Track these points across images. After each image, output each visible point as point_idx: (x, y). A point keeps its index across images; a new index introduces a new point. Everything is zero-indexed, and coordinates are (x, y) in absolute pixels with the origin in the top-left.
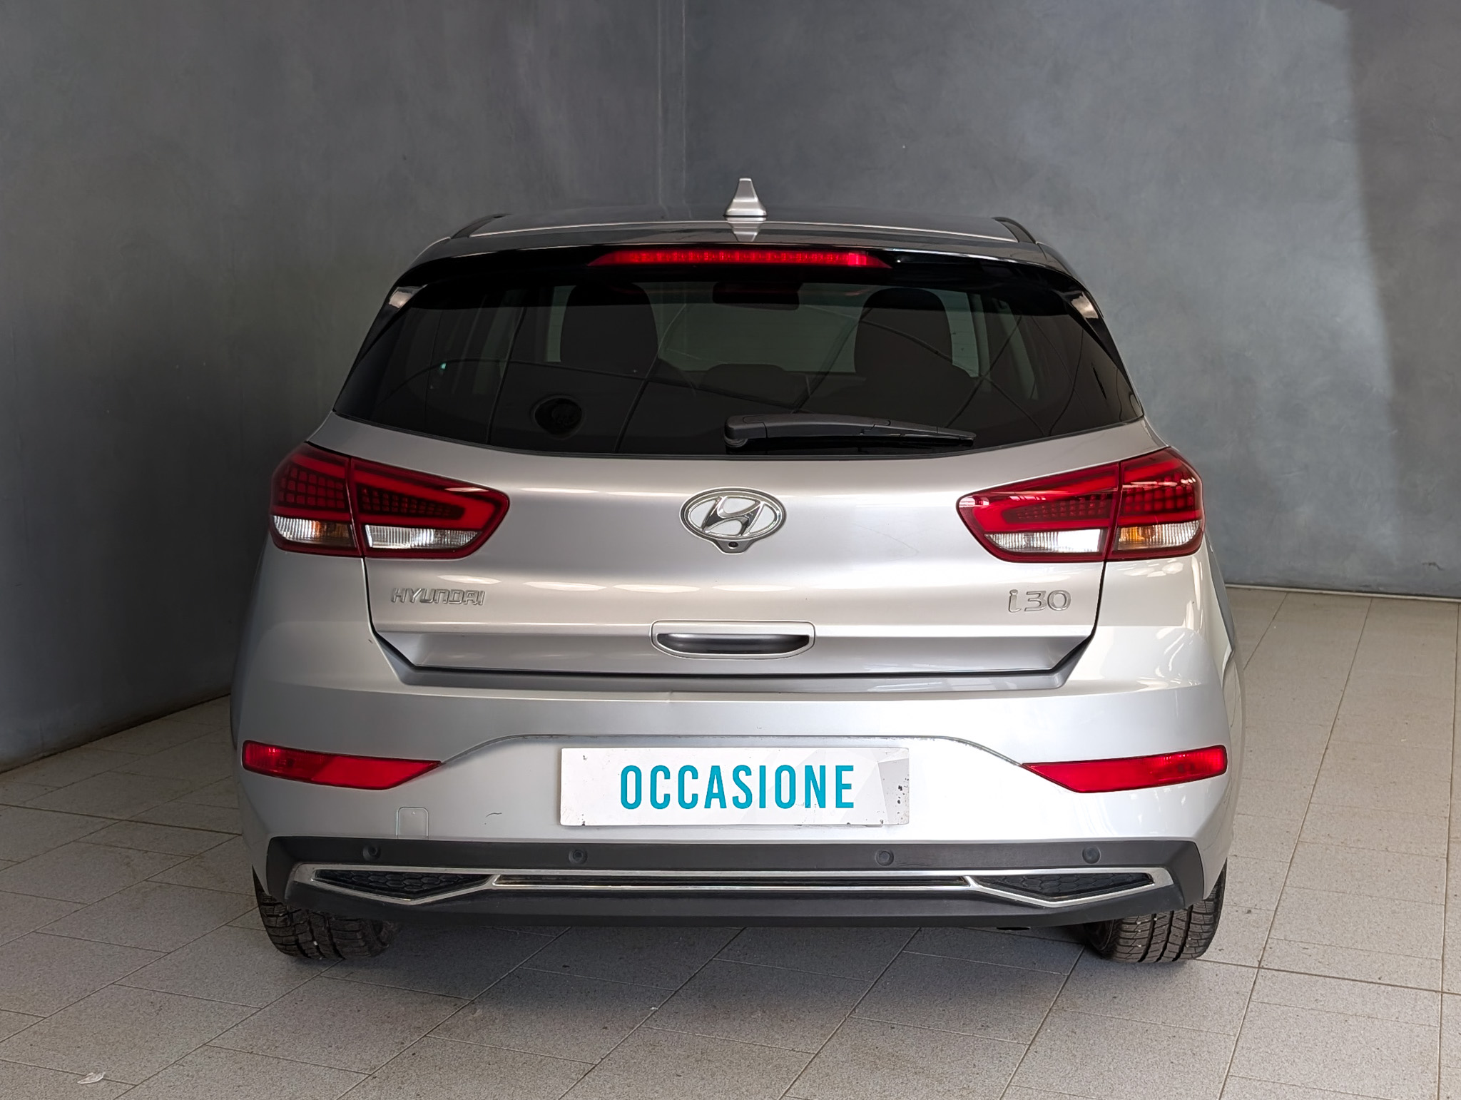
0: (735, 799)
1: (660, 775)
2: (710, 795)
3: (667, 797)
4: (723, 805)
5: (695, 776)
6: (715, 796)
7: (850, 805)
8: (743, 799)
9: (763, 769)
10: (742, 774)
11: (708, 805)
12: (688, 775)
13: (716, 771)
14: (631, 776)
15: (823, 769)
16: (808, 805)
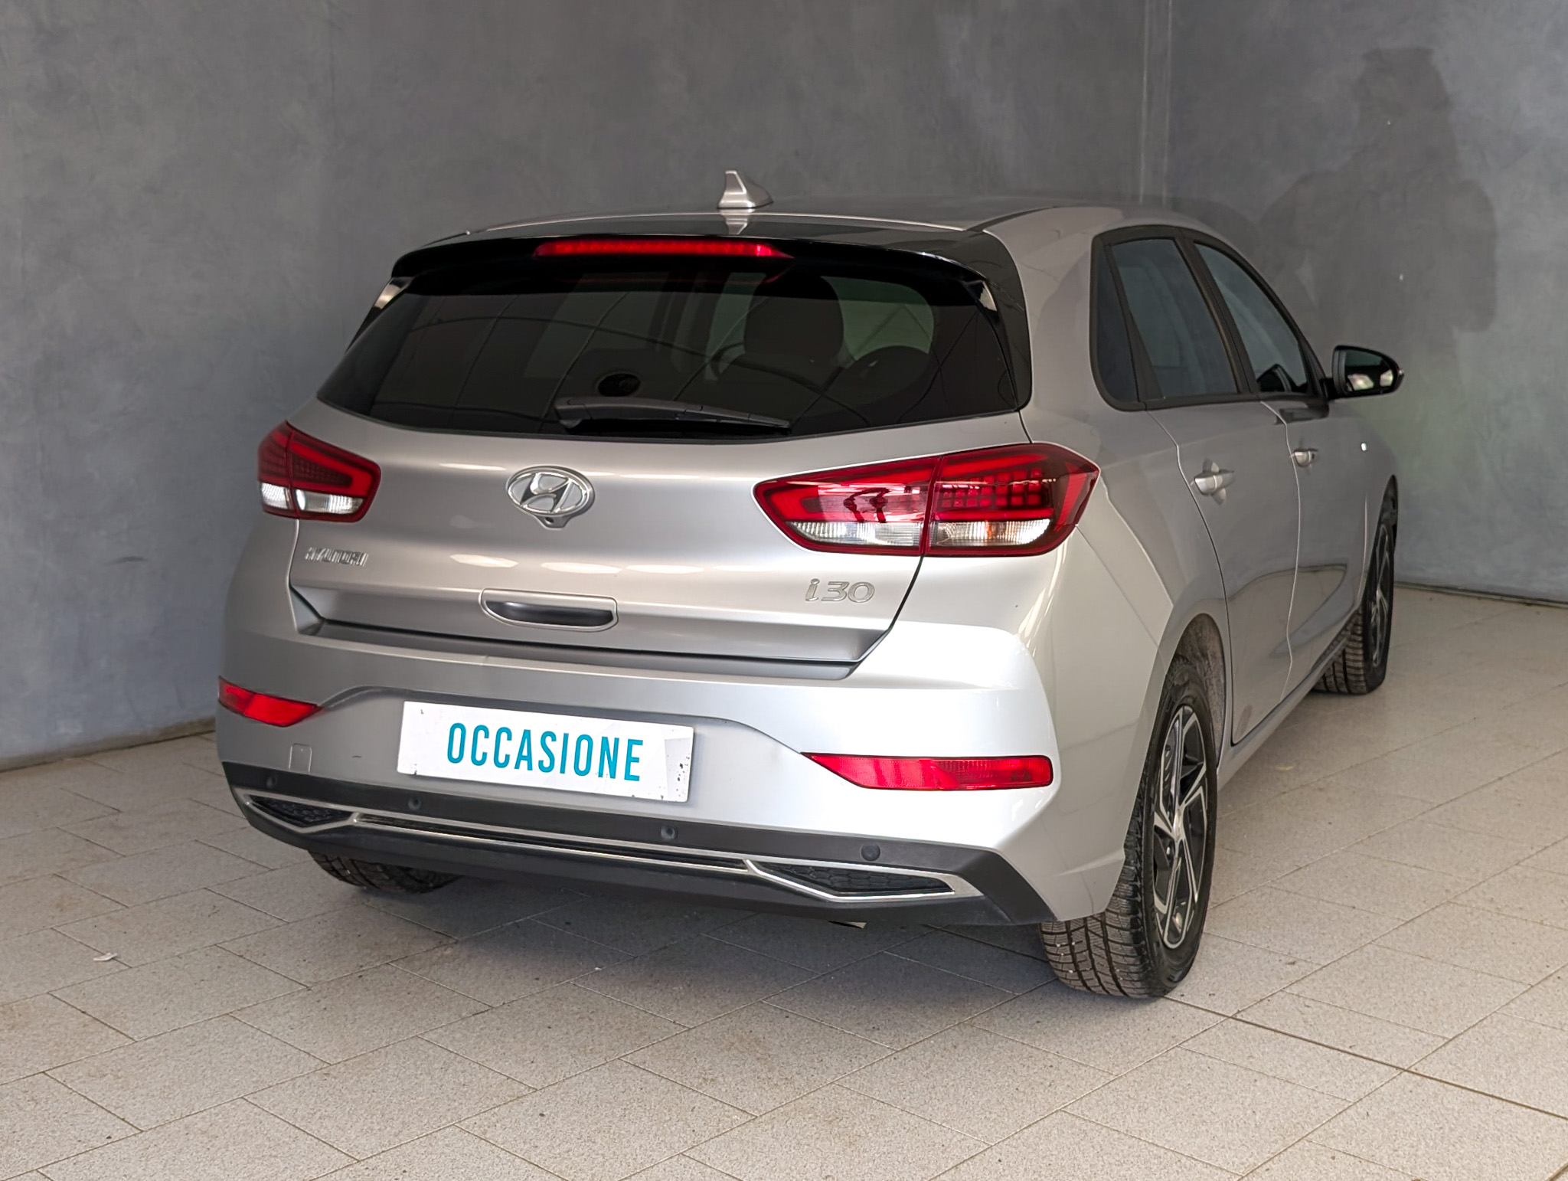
0: (541, 763)
1: (481, 733)
2: (520, 757)
3: (485, 755)
4: (530, 768)
5: (509, 738)
6: (524, 758)
7: (636, 778)
8: (547, 764)
9: (566, 736)
10: (548, 739)
11: (517, 766)
12: (504, 735)
13: (527, 734)
14: (458, 732)
15: (617, 740)
16: (601, 775)
